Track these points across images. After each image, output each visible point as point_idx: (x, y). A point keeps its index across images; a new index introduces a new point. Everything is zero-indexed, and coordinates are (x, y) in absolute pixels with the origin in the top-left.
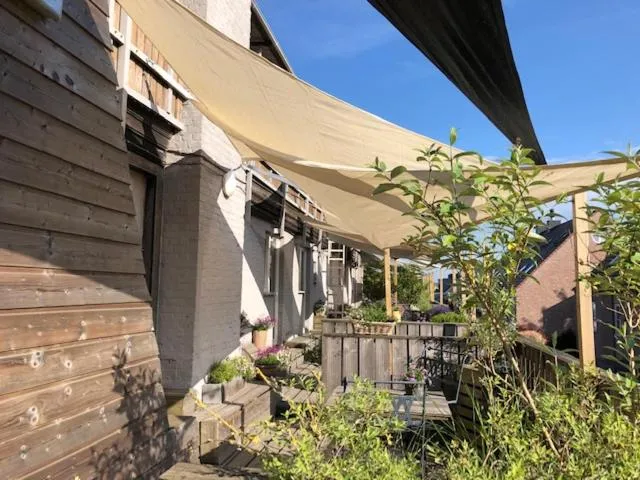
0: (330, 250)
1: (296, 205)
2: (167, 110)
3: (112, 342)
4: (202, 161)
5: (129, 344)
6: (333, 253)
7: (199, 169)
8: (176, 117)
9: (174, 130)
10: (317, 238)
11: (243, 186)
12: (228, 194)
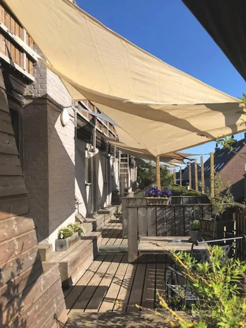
0: (120, 158)
1: (101, 131)
2: (23, 67)
3: (4, 222)
4: (48, 102)
5: (15, 223)
6: (121, 160)
7: (46, 108)
8: (29, 72)
9: (28, 81)
10: (113, 151)
11: (73, 119)
12: (64, 123)
